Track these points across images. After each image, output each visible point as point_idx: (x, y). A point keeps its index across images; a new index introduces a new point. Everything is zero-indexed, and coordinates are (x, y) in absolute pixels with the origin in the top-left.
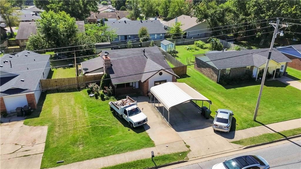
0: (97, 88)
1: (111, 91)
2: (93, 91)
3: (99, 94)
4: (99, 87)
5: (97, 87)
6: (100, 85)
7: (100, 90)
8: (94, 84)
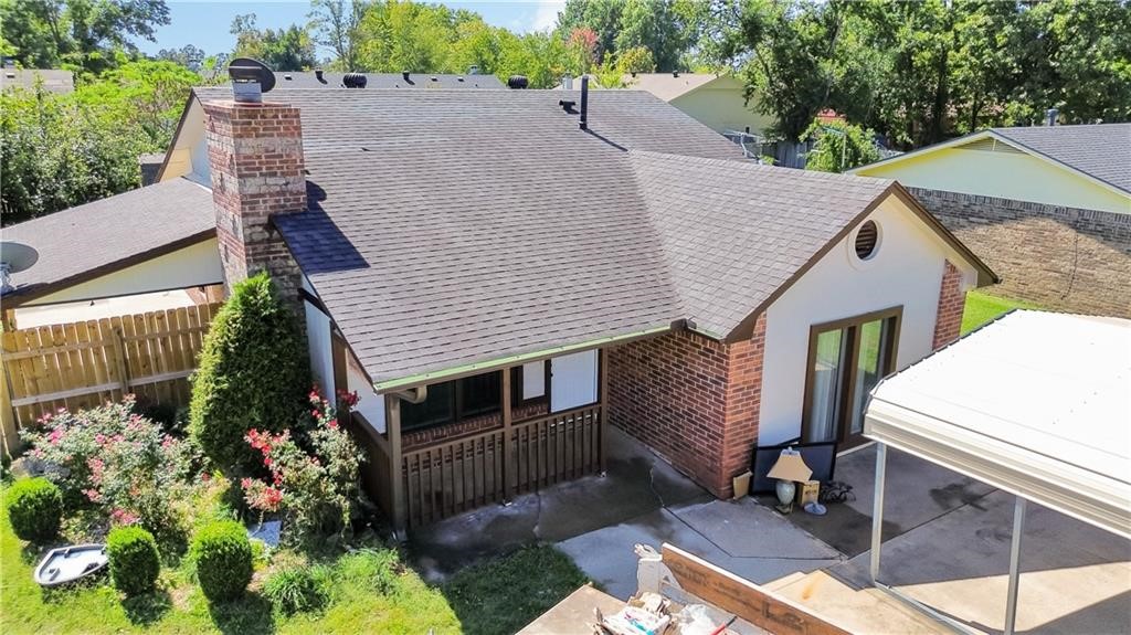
0: (152, 461)
1: (340, 479)
2: (89, 505)
3: (176, 540)
4: (172, 449)
5: (139, 446)
6: (185, 420)
7: (190, 477)
8: (102, 415)
